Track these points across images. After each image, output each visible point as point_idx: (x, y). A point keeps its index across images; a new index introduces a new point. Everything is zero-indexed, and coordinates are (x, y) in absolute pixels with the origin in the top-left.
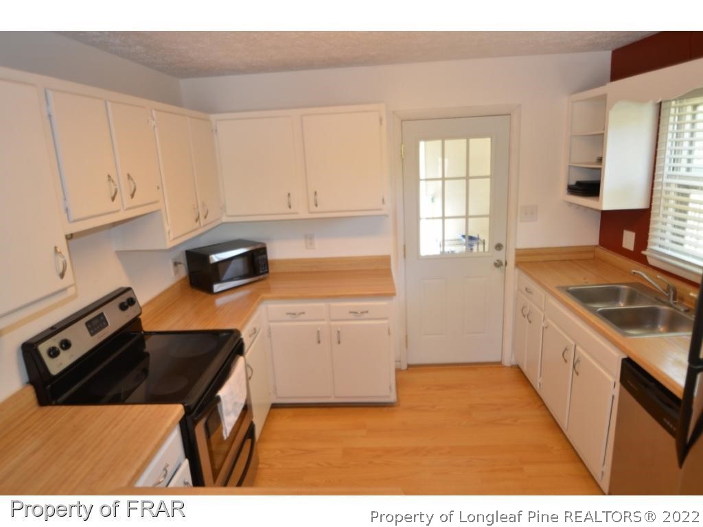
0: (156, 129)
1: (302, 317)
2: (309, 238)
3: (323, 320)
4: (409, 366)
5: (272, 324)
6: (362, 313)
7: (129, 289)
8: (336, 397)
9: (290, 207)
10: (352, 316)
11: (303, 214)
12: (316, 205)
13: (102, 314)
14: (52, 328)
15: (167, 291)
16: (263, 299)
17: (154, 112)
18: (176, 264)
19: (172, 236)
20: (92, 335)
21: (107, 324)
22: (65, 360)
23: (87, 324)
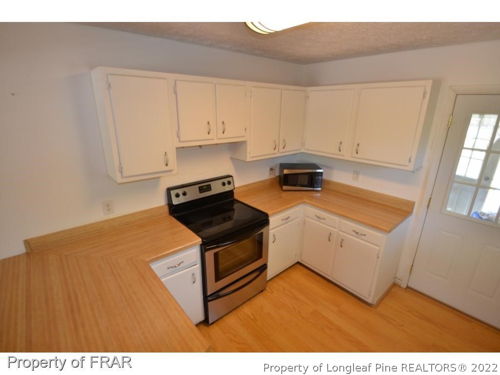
0: (252, 97)
1: (323, 221)
2: (357, 173)
3: (335, 228)
4: (408, 287)
5: (306, 218)
6: (361, 234)
7: (231, 176)
8: (332, 278)
9: (340, 151)
10: (354, 233)
11: (347, 157)
12: (357, 153)
13: (210, 185)
14: (183, 185)
15: (261, 182)
16: (304, 203)
17: (252, 88)
18: (271, 169)
19: (251, 155)
20: (200, 192)
21: (211, 190)
22: (182, 200)
23: (199, 187)
